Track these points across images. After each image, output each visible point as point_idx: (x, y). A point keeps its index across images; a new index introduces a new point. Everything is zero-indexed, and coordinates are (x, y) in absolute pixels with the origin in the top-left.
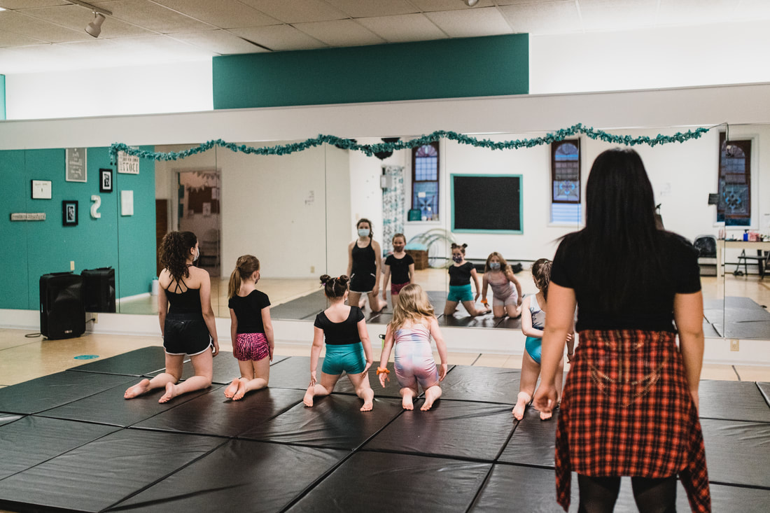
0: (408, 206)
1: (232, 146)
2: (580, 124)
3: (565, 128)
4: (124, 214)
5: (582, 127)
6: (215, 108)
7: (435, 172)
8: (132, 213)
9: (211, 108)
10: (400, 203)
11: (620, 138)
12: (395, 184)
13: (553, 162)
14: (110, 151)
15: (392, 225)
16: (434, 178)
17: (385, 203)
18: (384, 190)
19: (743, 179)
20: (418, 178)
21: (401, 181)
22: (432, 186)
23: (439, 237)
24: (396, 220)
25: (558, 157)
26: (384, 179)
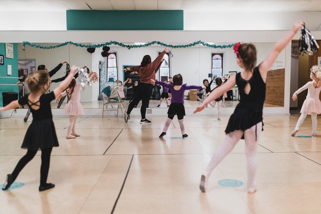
0: (106, 76)
1: (76, 44)
2: (200, 41)
3: (196, 42)
4: (8, 74)
5: (201, 42)
6: (68, 30)
8: (11, 74)
9: (66, 29)
10: (104, 75)
11: (213, 46)
14: (22, 45)
17: (101, 74)
18: (100, 70)
20: (109, 66)
21: (104, 67)
24: (103, 81)
26: (100, 66)
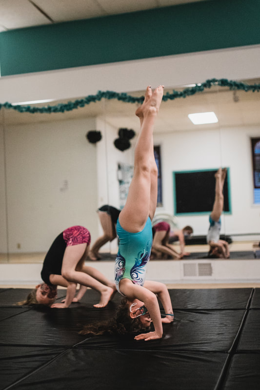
12: (127, 178)
17: (121, 192)
18: (121, 182)
26: (120, 173)
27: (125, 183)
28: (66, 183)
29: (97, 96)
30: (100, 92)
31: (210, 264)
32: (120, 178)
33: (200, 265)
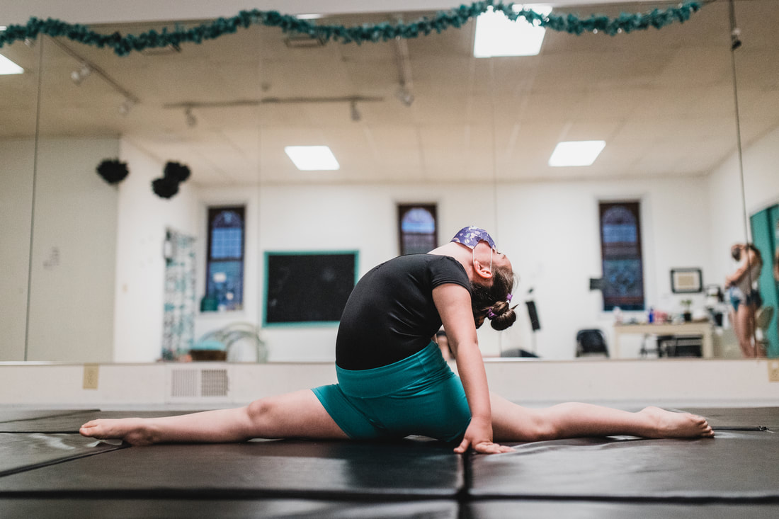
0: (200, 291)
7: (238, 247)
10: (189, 284)
12: (182, 256)
13: (401, 234)
15: (177, 313)
16: (237, 254)
17: (169, 279)
18: (169, 261)
19: (633, 251)
20: (215, 254)
21: (192, 255)
22: (233, 266)
23: (244, 335)
24: (182, 307)
25: (408, 227)
26: (168, 246)
27: (176, 264)
28: (56, 252)
29: (29, 27)
30: (34, 20)
31: (224, 372)
32: (169, 253)
33: (205, 372)
